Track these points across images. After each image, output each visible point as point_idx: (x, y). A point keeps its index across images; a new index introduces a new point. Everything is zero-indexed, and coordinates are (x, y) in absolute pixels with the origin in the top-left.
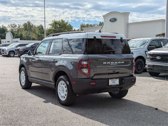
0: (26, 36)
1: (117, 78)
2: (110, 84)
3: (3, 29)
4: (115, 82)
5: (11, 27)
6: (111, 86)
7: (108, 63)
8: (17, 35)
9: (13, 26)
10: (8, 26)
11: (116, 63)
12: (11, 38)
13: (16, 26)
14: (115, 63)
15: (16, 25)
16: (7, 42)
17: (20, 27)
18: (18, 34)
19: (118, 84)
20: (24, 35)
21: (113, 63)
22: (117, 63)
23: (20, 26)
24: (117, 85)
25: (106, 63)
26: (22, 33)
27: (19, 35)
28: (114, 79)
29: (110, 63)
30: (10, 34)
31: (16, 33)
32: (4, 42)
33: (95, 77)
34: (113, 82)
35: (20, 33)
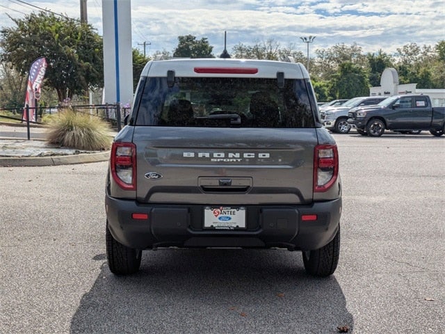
0: (438, 77)
1: (237, 206)
2: (207, 224)
3: (380, 60)
4: (230, 219)
5: (404, 53)
6: (212, 228)
7: (200, 155)
8: (413, 74)
9: (410, 51)
10: (397, 52)
11: (234, 158)
12: (394, 82)
13: (416, 51)
14: (231, 155)
15: (417, 49)
16: (383, 93)
17: (429, 54)
18: (418, 73)
19: (242, 225)
20: (433, 74)
21: (223, 155)
22: (238, 155)
23: (428, 51)
24: (237, 229)
25: (192, 155)
26: (429, 68)
27: (419, 76)
28: (225, 209)
29: (207, 155)
30: (393, 72)
31: (413, 70)
32: (377, 94)
33: (156, 197)
34: (220, 218)
35: (422, 69)
